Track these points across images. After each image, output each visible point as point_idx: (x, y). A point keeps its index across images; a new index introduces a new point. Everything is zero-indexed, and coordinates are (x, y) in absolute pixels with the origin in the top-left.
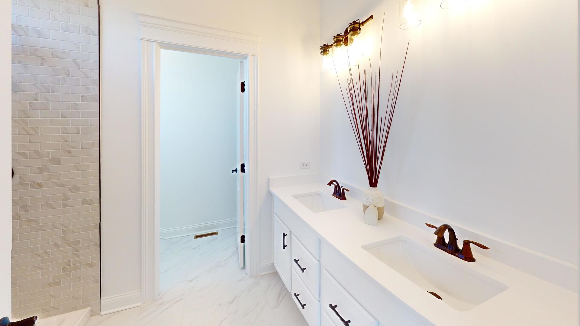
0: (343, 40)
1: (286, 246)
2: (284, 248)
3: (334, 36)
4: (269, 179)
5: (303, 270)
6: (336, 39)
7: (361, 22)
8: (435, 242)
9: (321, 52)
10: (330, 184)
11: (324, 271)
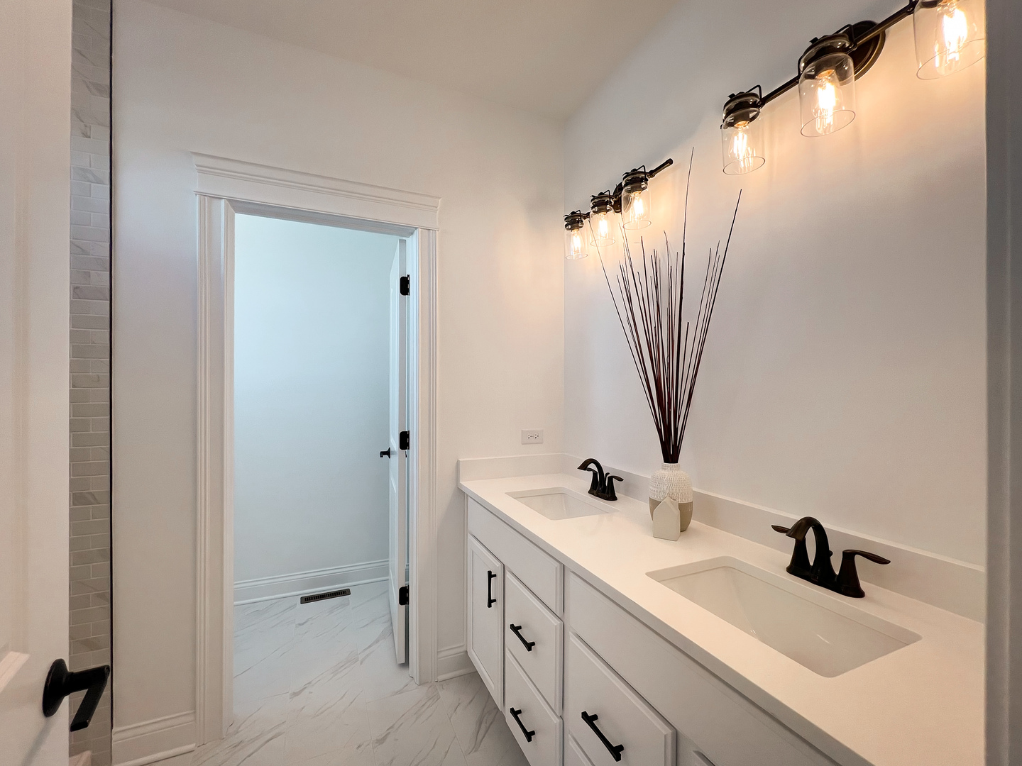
0: (611, 203)
1: (495, 601)
2: (490, 606)
3: (593, 196)
4: (458, 461)
5: (529, 646)
6: (596, 200)
7: (647, 171)
8: (788, 563)
9: (566, 225)
10: (584, 467)
11: (572, 640)
